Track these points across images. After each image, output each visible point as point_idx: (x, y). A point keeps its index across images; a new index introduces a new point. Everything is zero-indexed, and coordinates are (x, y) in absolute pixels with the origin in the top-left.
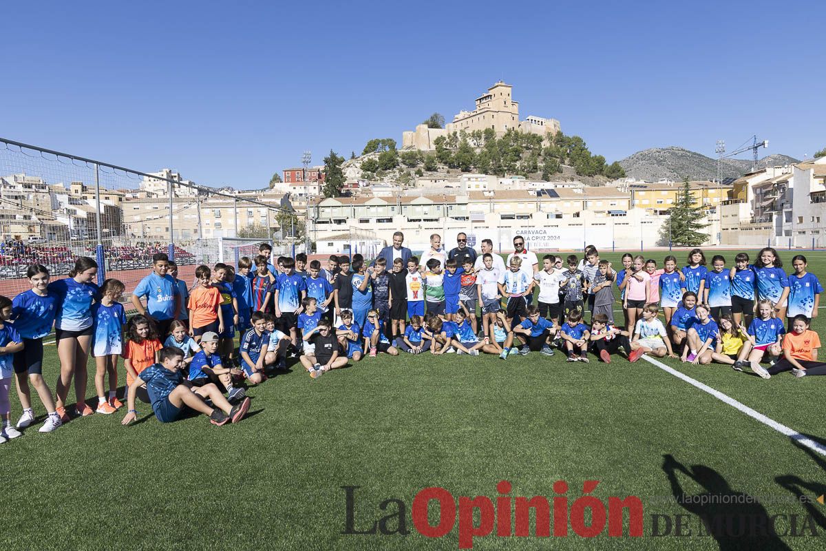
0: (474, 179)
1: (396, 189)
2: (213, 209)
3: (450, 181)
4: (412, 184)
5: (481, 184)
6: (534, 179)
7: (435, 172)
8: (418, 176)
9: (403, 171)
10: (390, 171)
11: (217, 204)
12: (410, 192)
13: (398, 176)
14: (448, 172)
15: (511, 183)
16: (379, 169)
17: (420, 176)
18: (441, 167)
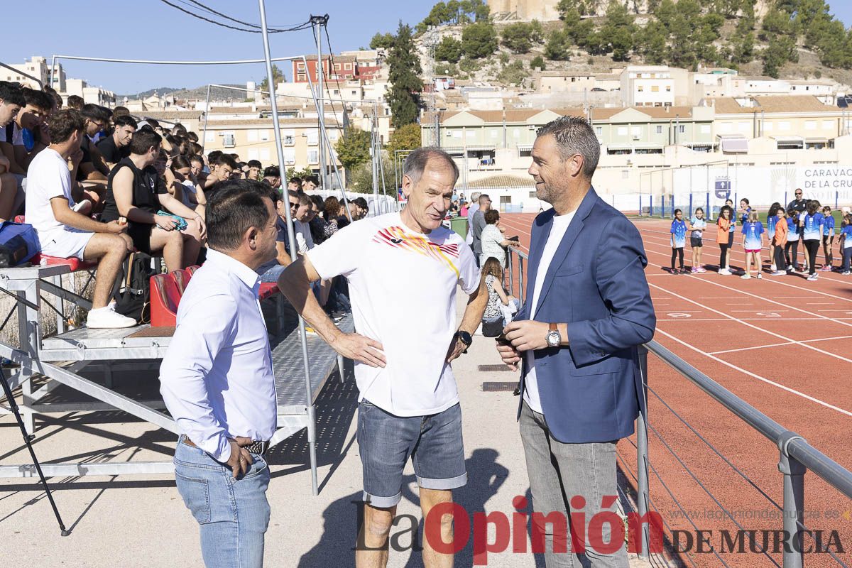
0: (648, 76)
1: (502, 94)
2: (222, 132)
3: (598, 79)
4: (528, 85)
5: (663, 85)
6: (748, 75)
7: (567, 63)
8: (538, 69)
9: (507, 61)
10: (485, 59)
11: (222, 123)
12: (530, 101)
13: (500, 70)
14: (591, 62)
15: (715, 82)
16: (463, 58)
17: (542, 70)
18: (576, 52)
